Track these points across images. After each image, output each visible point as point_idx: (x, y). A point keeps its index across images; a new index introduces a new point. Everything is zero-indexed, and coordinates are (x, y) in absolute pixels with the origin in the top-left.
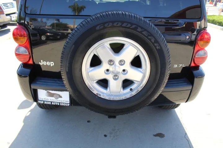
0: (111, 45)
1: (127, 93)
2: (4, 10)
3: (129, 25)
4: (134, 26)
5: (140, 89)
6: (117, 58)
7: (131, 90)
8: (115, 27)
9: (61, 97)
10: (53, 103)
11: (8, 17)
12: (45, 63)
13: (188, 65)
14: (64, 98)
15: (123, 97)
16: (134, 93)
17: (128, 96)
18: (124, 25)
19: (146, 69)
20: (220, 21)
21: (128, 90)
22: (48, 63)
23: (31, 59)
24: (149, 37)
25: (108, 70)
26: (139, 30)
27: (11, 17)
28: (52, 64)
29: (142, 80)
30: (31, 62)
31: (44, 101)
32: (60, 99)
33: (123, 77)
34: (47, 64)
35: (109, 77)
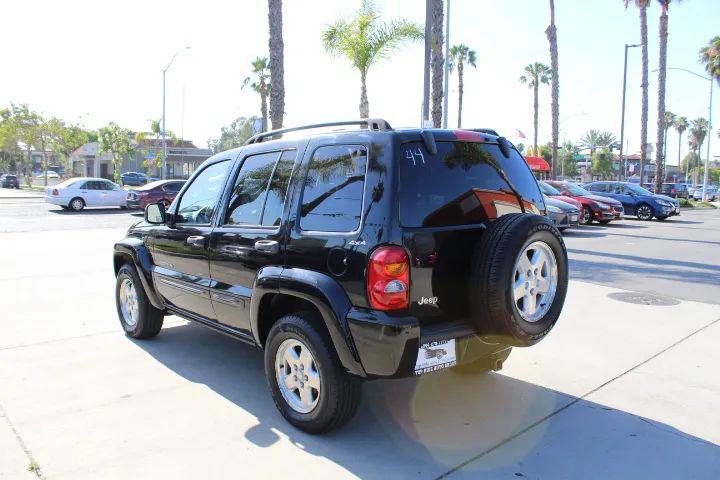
5: (551, 302)
7: (543, 305)
12: (426, 301)
15: (540, 316)
16: (547, 308)
17: (544, 313)
22: (431, 300)
28: (435, 300)
31: (423, 369)
32: (443, 358)
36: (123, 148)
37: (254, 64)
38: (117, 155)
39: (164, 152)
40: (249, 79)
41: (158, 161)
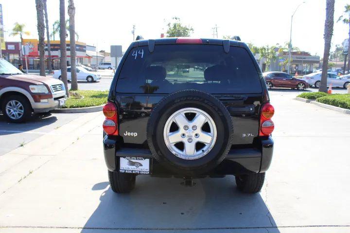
0: (186, 114)
1: (200, 154)
2: (53, 94)
3: (198, 99)
4: (201, 100)
5: (210, 150)
6: (191, 125)
7: (203, 151)
8: (188, 100)
9: (141, 165)
10: (133, 172)
11: (57, 102)
12: (129, 134)
13: (256, 136)
14: (144, 165)
15: (197, 157)
16: (205, 153)
17: (201, 156)
18: (195, 99)
19: (214, 133)
20: (342, 101)
21: (201, 152)
22: (132, 134)
23: (117, 131)
24: (214, 107)
25: (184, 135)
26: (206, 102)
27: (59, 101)
28: (136, 134)
29: (211, 142)
30: (116, 134)
31: (125, 170)
32: (140, 167)
33: (195, 140)
34: (130, 135)
35: (185, 140)
36: (271, 56)
37: (345, 7)
38: (268, 59)
39: (290, 58)
40: (342, 16)
41: (287, 62)
